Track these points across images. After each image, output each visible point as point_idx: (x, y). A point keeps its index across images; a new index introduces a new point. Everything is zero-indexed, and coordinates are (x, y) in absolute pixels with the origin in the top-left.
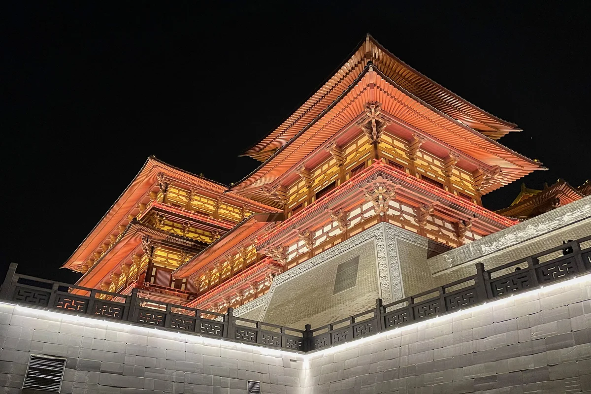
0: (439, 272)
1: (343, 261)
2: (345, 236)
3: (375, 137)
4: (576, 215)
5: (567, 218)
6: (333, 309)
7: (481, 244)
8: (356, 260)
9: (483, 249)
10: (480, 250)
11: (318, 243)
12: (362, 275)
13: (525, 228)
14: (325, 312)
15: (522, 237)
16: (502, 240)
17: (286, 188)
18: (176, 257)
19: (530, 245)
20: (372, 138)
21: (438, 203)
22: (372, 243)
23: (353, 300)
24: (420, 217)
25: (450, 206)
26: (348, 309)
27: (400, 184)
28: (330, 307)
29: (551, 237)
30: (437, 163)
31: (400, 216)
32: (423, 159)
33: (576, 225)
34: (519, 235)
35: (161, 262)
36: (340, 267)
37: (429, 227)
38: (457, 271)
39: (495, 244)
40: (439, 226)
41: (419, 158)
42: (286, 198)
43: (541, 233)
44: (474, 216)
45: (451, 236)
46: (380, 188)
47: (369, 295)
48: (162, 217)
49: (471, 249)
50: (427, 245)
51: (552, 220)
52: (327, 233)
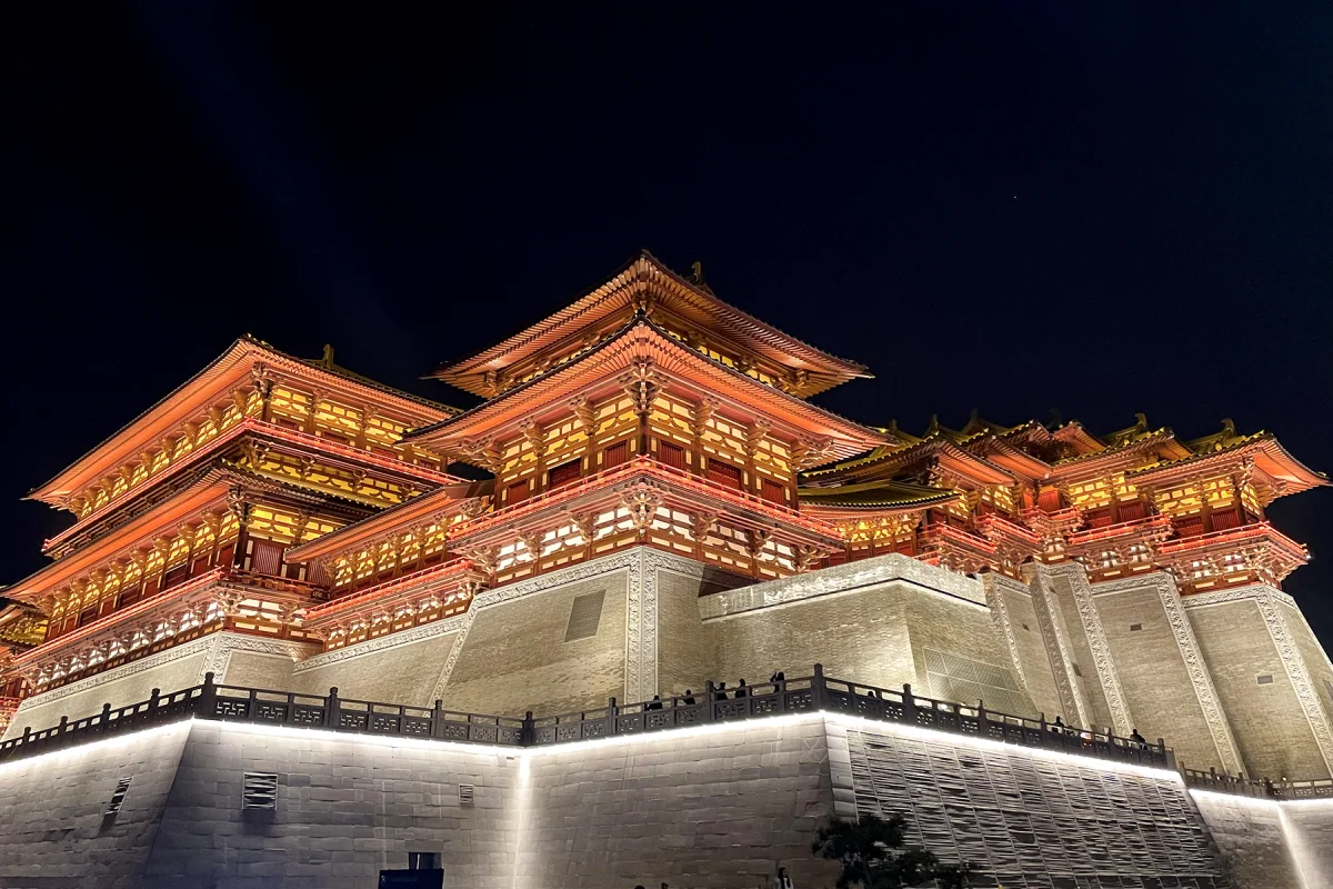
0: (711, 618)
1: (581, 594)
2: (589, 553)
3: (644, 406)
4: (867, 576)
5: (859, 578)
6: (563, 664)
7: (764, 590)
8: (602, 593)
9: (766, 598)
10: (761, 597)
11: (548, 551)
12: (607, 621)
13: (814, 580)
14: (550, 666)
15: (809, 592)
16: (788, 589)
17: (500, 445)
18: (289, 520)
19: (815, 604)
20: (640, 407)
21: (725, 512)
22: (624, 575)
23: (590, 655)
24: (697, 530)
25: (742, 515)
26: (583, 668)
27: (671, 490)
28: (560, 660)
29: (838, 599)
30: (737, 433)
31: (669, 529)
32: (715, 430)
33: (865, 589)
34: (807, 588)
35: (263, 530)
36: (577, 600)
37: (710, 541)
38: (731, 621)
39: (779, 593)
40: (726, 538)
41: (709, 428)
42: (501, 463)
43: (830, 590)
44: (776, 525)
45: (742, 551)
46: (642, 496)
47: (612, 652)
48: (262, 446)
49: (752, 594)
50: (701, 573)
51: (843, 577)
52: (563, 539)
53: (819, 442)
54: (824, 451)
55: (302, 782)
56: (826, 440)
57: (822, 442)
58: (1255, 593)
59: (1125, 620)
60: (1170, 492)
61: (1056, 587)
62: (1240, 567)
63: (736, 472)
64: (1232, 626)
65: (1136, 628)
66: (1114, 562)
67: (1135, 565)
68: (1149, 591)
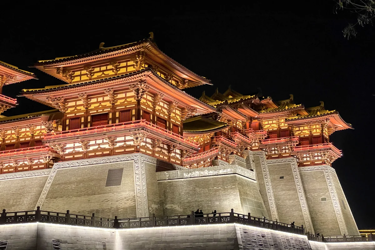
0: (161, 180)
1: (112, 168)
2: (112, 153)
3: (140, 98)
4: (224, 171)
5: (221, 172)
6: (106, 195)
7: (184, 172)
8: (121, 170)
9: (184, 175)
10: (183, 175)
11: (91, 148)
12: (125, 180)
13: (204, 171)
14: (100, 195)
15: (202, 174)
16: (194, 173)
17: (66, 101)
19: (204, 179)
20: (138, 97)
21: (165, 140)
22: (132, 163)
23: (119, 193)
24: (154, 146)
25: (170, 140)
26: (116, 197)
27: (151, 133)
28: (104, 193)
29: (213, 178)
30: (165, 106)
31: (145, 145)
32: (159, 105)
33: (224, 176)
34: (201, 173)
36: (110, 171)
37: (157, 149)
38: (170, 182)
39: (190, 174)
40: (161, 148)
42: (66, 108)
43: (210, 175)
44: (180, 144)
45: (166, 152)
47: (129, 192)
49: (179, 173)
50: (156, 163)
51: (215, 171)
52: (99, 144)
53: (192, 109)
54: (193, 113)
55: (66, 242)
56: (195, 109)
57: (193, 109)
58: (324, 168)
59: (278, 174)
60: (299, 127)
61: (254, 160)
62: (320, 158)
63: (164, 121)
64: (315, 179)
65: (282, 178)
66: (276, 152)
67: (284, 154)
68: (288, 164)
